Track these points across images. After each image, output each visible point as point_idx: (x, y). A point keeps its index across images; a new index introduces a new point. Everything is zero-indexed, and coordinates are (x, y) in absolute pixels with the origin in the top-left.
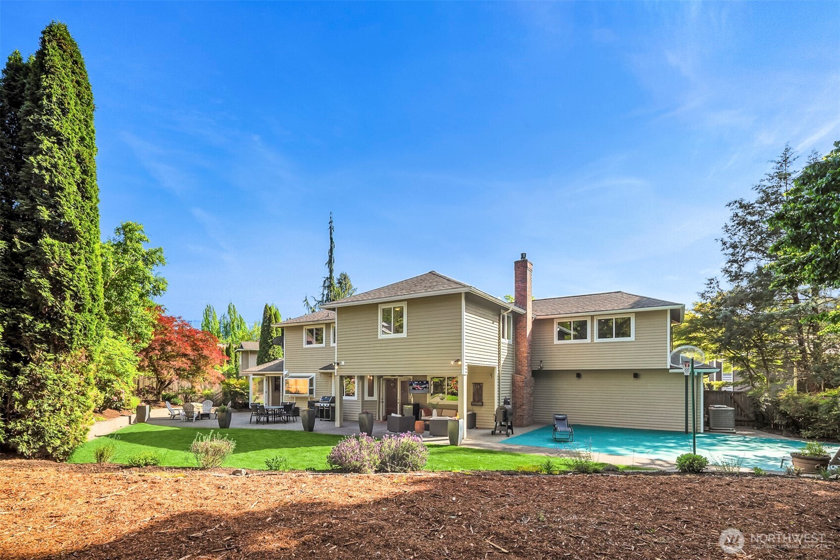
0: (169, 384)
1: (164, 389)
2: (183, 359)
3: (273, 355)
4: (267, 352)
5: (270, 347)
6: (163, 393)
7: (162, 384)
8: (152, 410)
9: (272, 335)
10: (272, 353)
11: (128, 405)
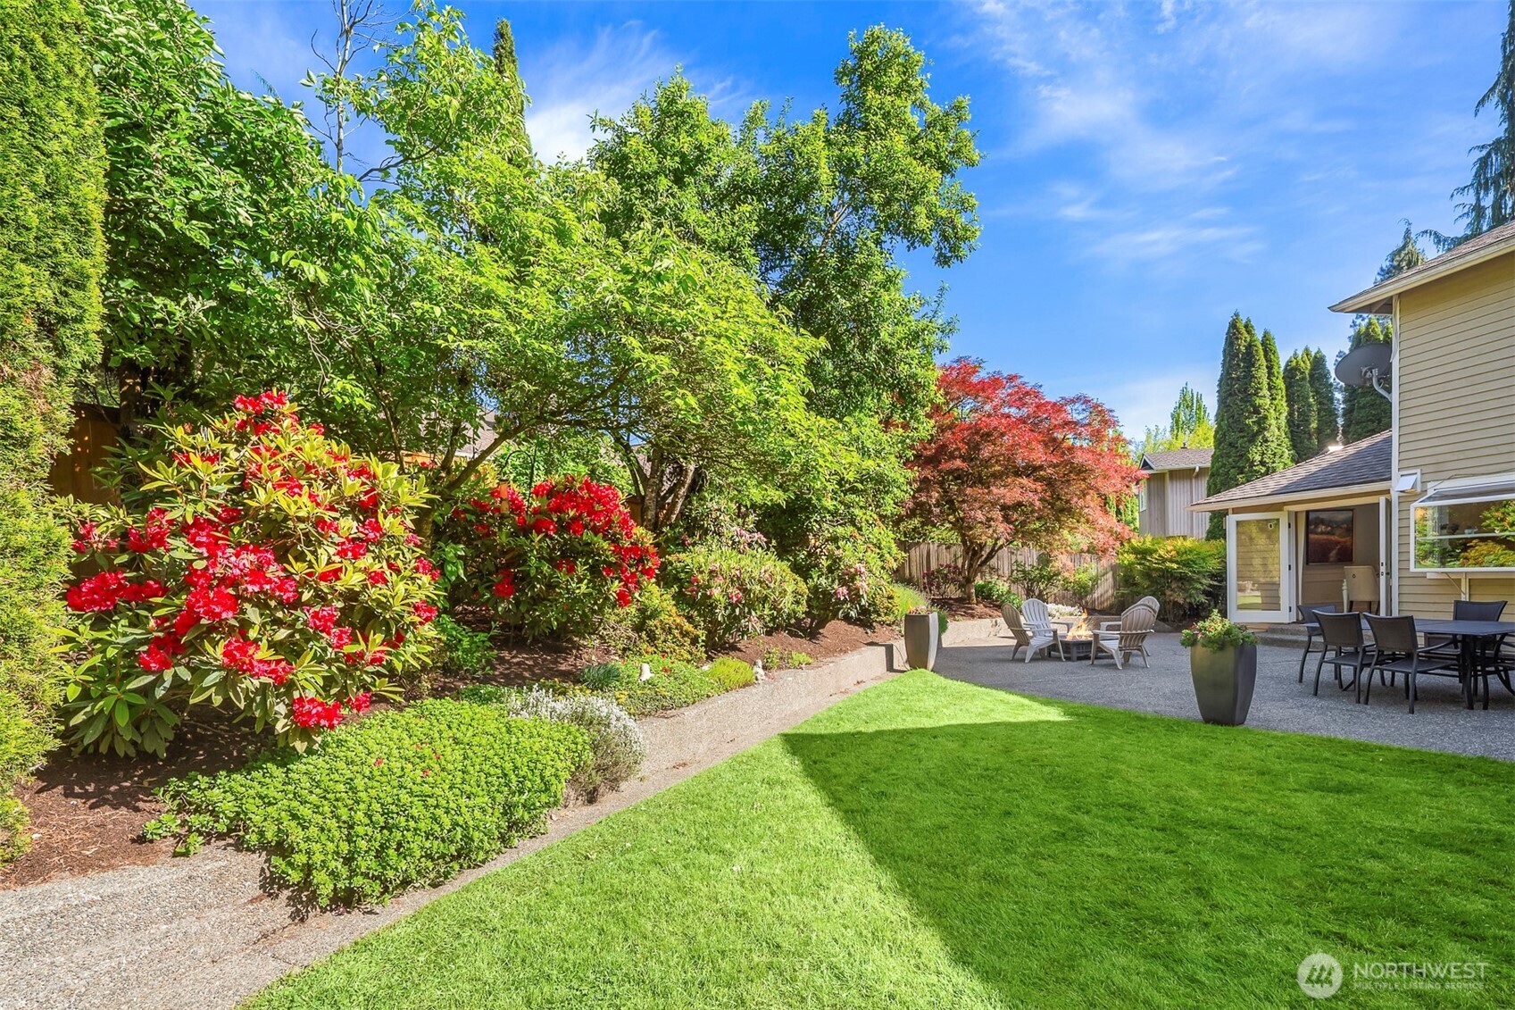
0: (990, 556)
1: (979, 570)
2: (1024, 481)
3: (1262, 463)
4: (1243, 456)
5: (1252, 440)
6: (979, 581)
7: (976, 556)
8: (951, 625)
9: (1258, 401)
10: (1258, 458)
11: (889, 611)
